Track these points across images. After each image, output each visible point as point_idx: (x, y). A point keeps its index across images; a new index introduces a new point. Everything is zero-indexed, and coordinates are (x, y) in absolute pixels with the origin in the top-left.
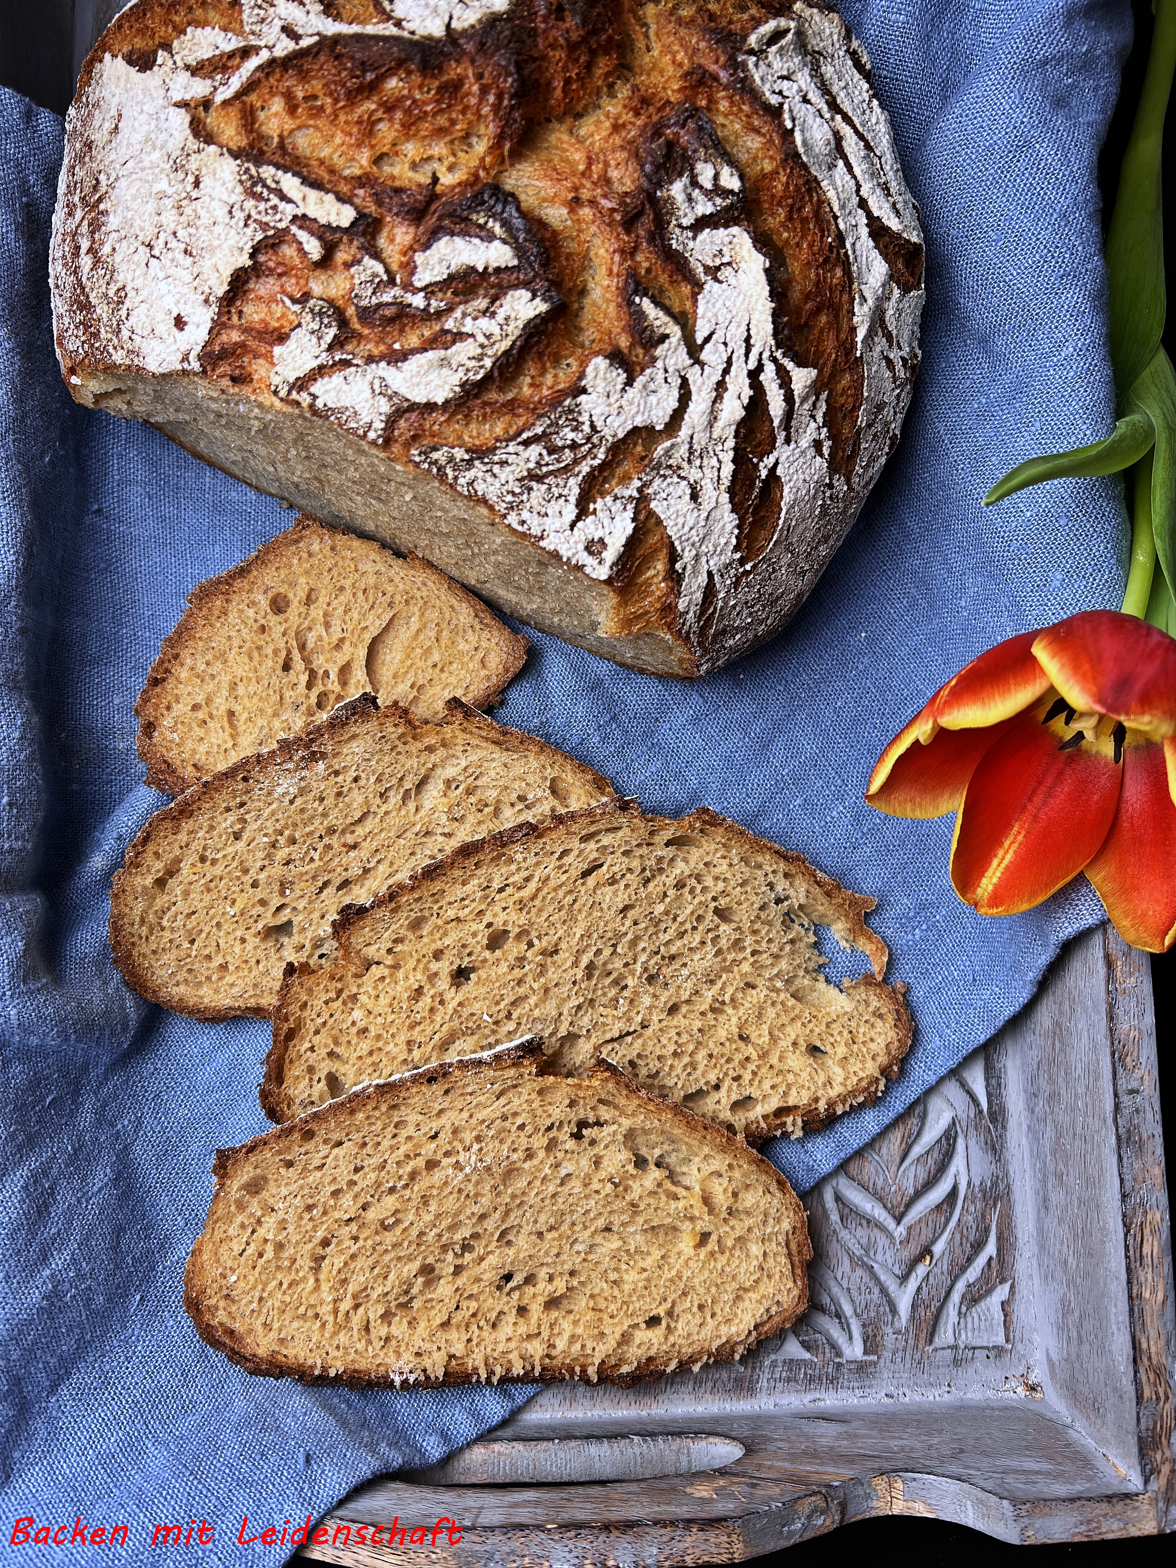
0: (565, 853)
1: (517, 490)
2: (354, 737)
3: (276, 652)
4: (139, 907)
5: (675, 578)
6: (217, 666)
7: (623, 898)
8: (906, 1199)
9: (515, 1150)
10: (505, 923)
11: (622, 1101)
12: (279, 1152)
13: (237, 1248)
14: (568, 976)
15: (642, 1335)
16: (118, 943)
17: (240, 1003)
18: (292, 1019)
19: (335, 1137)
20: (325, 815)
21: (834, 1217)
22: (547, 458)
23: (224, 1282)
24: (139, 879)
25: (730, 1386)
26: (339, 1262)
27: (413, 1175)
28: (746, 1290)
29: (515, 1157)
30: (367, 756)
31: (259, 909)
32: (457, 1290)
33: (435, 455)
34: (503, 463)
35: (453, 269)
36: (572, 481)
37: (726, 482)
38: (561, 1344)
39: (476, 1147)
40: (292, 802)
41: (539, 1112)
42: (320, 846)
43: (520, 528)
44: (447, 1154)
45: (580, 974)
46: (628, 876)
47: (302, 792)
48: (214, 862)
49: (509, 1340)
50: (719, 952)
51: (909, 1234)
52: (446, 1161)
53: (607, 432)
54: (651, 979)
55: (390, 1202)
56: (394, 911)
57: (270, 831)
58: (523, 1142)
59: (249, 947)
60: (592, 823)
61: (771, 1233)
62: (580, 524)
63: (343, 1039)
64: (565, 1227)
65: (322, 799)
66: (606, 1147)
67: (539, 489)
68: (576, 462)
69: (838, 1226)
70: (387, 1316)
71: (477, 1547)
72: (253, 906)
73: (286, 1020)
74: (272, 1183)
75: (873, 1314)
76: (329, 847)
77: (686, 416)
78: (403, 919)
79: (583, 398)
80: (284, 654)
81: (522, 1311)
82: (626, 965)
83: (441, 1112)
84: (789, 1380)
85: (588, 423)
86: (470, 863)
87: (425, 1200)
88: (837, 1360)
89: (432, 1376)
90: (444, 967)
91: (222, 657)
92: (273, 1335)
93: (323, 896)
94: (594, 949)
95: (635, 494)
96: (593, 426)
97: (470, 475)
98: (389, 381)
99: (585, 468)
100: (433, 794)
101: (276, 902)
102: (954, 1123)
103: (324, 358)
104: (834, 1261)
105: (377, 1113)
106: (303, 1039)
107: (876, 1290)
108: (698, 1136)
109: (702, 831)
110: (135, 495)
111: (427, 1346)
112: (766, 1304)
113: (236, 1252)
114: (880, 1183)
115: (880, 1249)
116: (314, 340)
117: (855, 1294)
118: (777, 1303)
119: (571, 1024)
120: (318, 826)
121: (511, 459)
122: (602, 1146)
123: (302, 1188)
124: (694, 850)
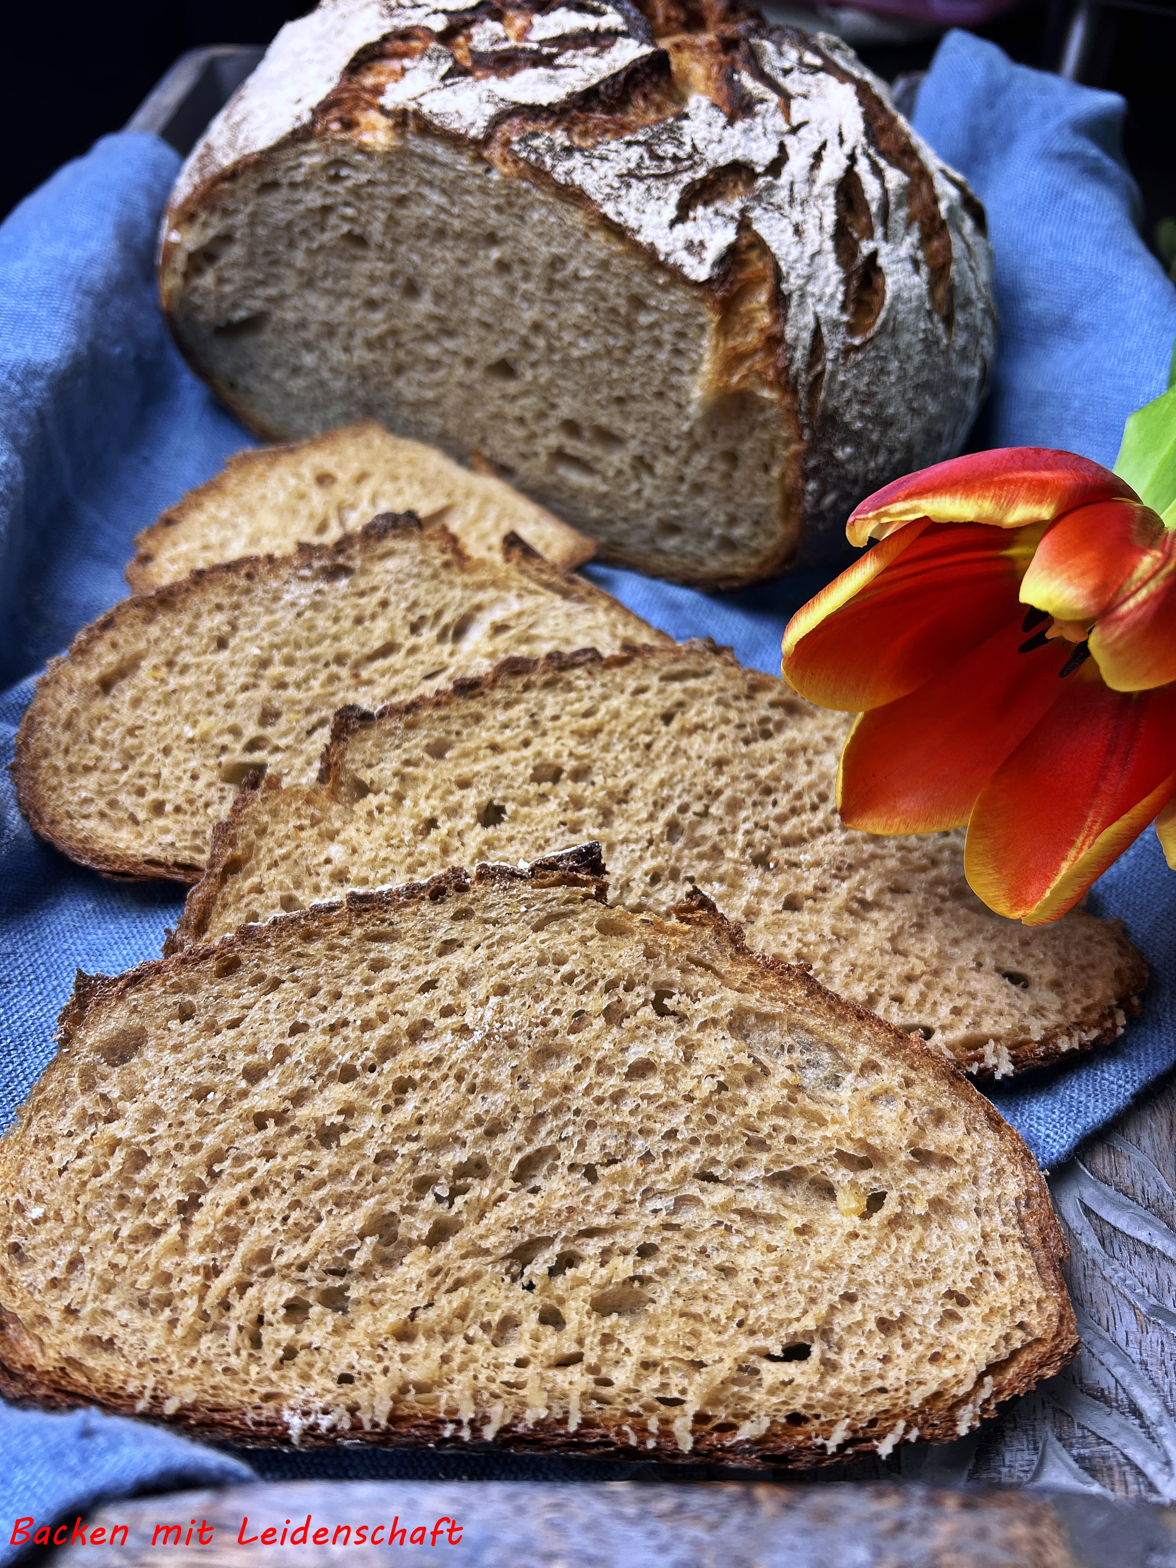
0: (638, 691)
1: (616, 185)
2: (390, 554)
3: (311, 516)
4: (71, 703)
5: (781, 301)
6: (242, 519)
7: (713, 750)
9: (557, 1012)
10: (558, 755)
11: (724, 966)
12: (177, 988)
13: (60, 1157)
14: (642, 831)
15: (777, 1371)
16: (26, 744)
17: (168, 856)
18: (240, 844)
19: (270, 971)
20: (336, 638)
21: (1089, 1242)
22: (647, 162)
23: (17, 1221)
26: (230, 1195)
27: (387, 1051)
28: (962, 1301)
29: (556, 1021)
30: (401, 576)
31: (227, 739)
32: (435, 1273)
33: (536, 143)
34: (603, 158)
35: (567, 30)
36: (672, 187)
37: (830, 230)
38: (621, 1377)
39: (494, 1000)
40: (299, 615)
41: (598, 956)
42: (323, 676)
43: (616, 219)
44: (446, 1012)
45: (659, 830)
46: (723, 727)
47: (316, 606)
48: (184, 671)
49: (521, 1363)
50: (849, 842)
52: (441, 1023)
53: (709, 156)
54: (759, 860)
55: (340, 1092)
56: (410, 726)
57: (265, 644)
58: (571, 1001)
59: (200, 784)
60: (677, 661)
61: (988, 1200)
62: (679, 227)
63: (308, 882)
64: (632, 1163)
65: (336, 620)
66: (703, 1026)
67: (638, 189)
68: (676, 172)
69: (1100, 1256)
70: (296, 1309)
72: (220, 733)
73: (233, 844)
74: (152, 1041)
76: (333, 679)
77: (786, 168)
78: (420, 739)
79: (685, 123)
81: (550, 1317)
82: (722, 832)
83: (447, 947)
85: (689, 144)
86: (519, 683)
87: (403, 1087)
89: (365, 1418)
90: (472, 798)
91: (251, 512)
92: (78, 1330)
93: (314, 736)
94: (678, 802)
95: (736, 215)
96: (694, 146)
97: (567, 165)
98: (498, 91)
99: (686, 178)
100: (477, 635)
101: (251, 731)
103: (435, 84)
104: (1105, 1312)
105: (345, 942)
106: (249, 873)
108: (849, 1027)
111: (365, 1364)
113: (57, 1164)
116: (430, 75)
117: (1157, 1372)
118: (1021, 1326)
119: (646, 894)
120: (326, 649)
121: (612, 156)
122: (696, 1025)
123: (199, 1056)
124: (807, 720)
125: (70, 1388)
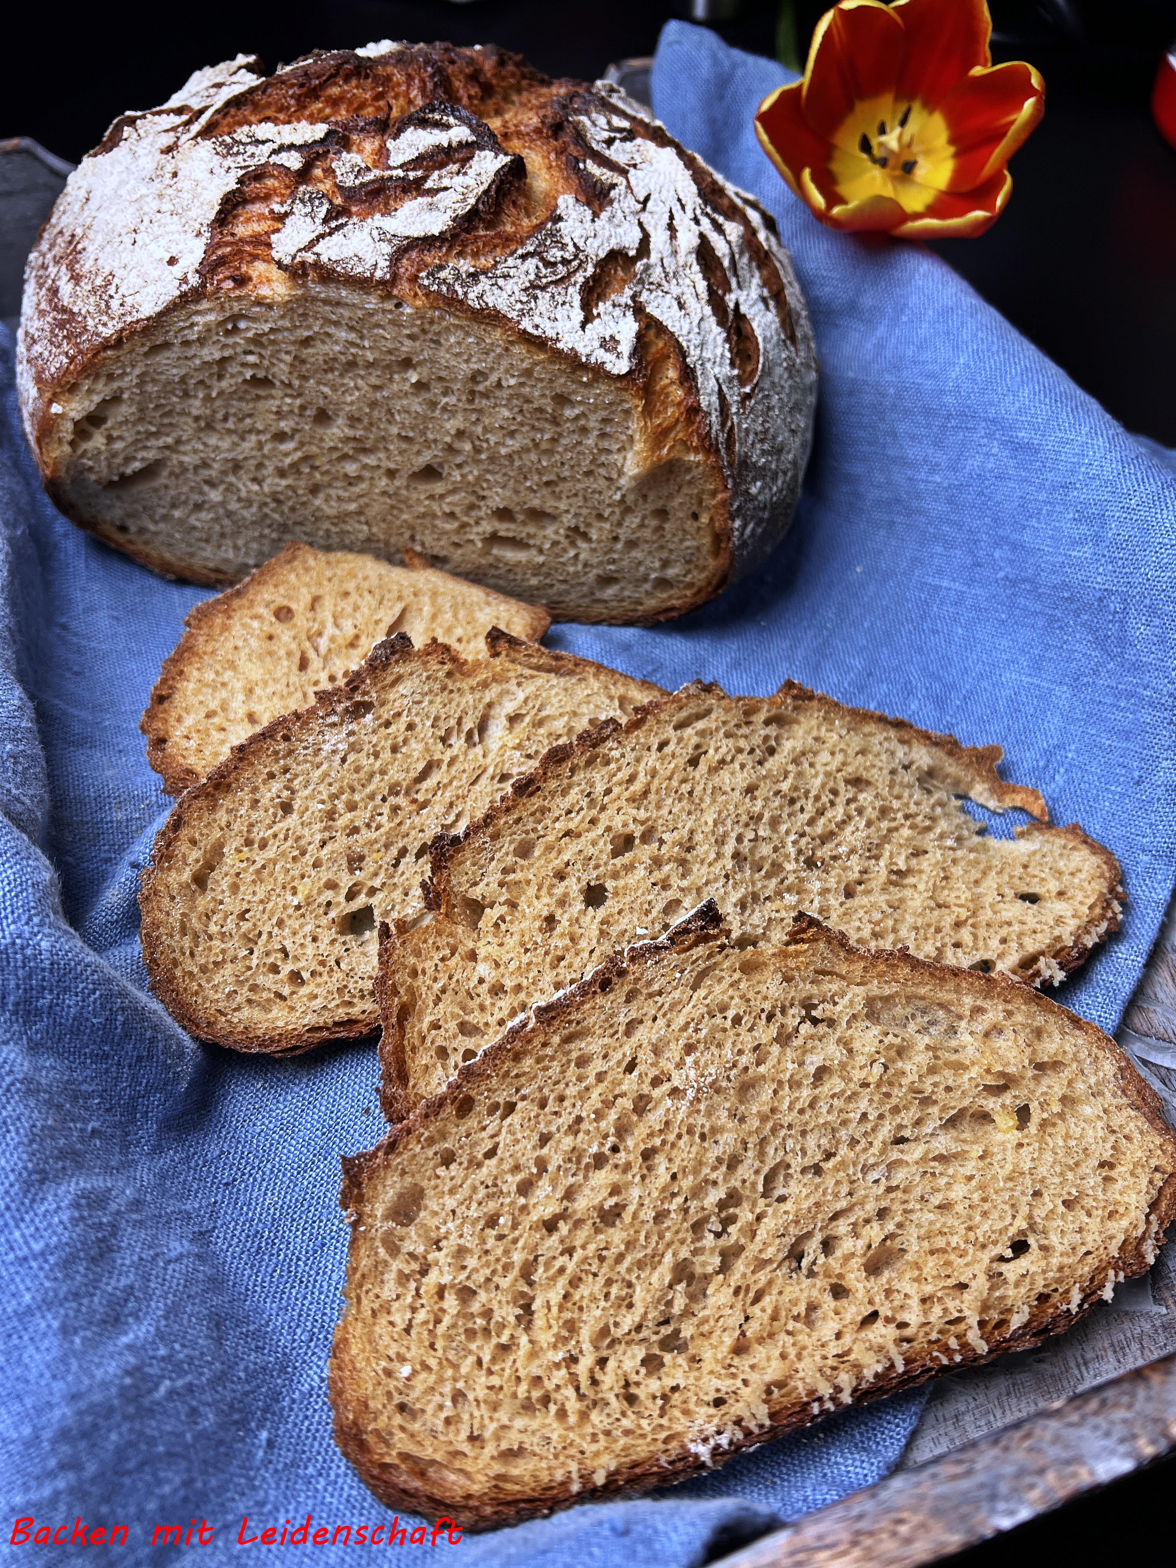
0: (662, 746)
1: (525, 299)
2: (399, 679)
3: (289, 654)
4: (177, 909)
5: (688, 375)
6: (228, 675)
7: (742, 779)
9: (740, 1052)
10: (625, 825)
11: (843, 969)
12: (431, 1141)
13: (400, 1318)
14: (716, 870)
16: (154, 961)
17: (327, 1018)
18: (402, 991)
19: (501, 1098)
20: (383, 772)
22: (544, 271)
23: (392, 1384)
24: (173, 874)
26: (555, 1296)
27: (622, 1130)
28: (1112, 1166)
29: (744, 1060)
30: (417, 697)
31: (328, 895)
32: (737, 1291)
33: (442, 275)
34: (506, 277)
35: (422, 150)
36: (571, 290)
37: (704, 296)
38: (913, 1316)
39: (689, 1059)
40: (344, 760)
41: (751, 995)
42: (386, 810)
43: (535, 333)
44: (656, 1082)
45: (729, 864)
46: (740, 756)
47: (353, 748)
48: (263, 845)
49: (838, 1336)
50: (869, 824)
52: (657, 1093)
53: (590, 251)
54: (810, 863)
55: (603, 1177)
56: (495, 837)
57: (325, 797)
58: (747, 1039)
59: (323, 946)
60: (681, 708)
61: (1098, 1084)
62: (589, 326)
63: (474, 1003)
64: (843, 1151)
65: (376, 755)
66: (849, 1023)
67: (544, 298)
68: (570, 275)
70: (652, 1364)
72: (320, 893)
73: (396, 993)
74: (430, 1193)
76: (395, 809)
77: (652, 246)
78: (507, 845)
79: (561, 225)
80: (298, 655)
81: (839, 1291)
82: (776, 849)
83: (631, 1027)
85: (571, 244)
86: (564, 769)
87: (648, 1155)
89: (752, 1425)
90: (573, 886)
91: (232, 665)
92: (490, 1449)
93: (401, 867)
94: (734, 835)
95: (630, 302)
96: (575, 245)
97: (478, 289)
98: (386, 228)
99: (580, 278)
100: (497, 730)
101: (346, 881)
103: (320, 229)
105: (549, 1051)
106: (421, 1013)
108: (950, 985)
109: (795, 708)
111: (725, 1385)
113: (401, 1325)
116: (308, 219)
118: (1157, 1169)
119: (743, 923)
120: (379, 784)
121: (512, 272)
122: (844, 1024)
123: (474, 1189)
124: (795, 727)
125: (509, 1498)
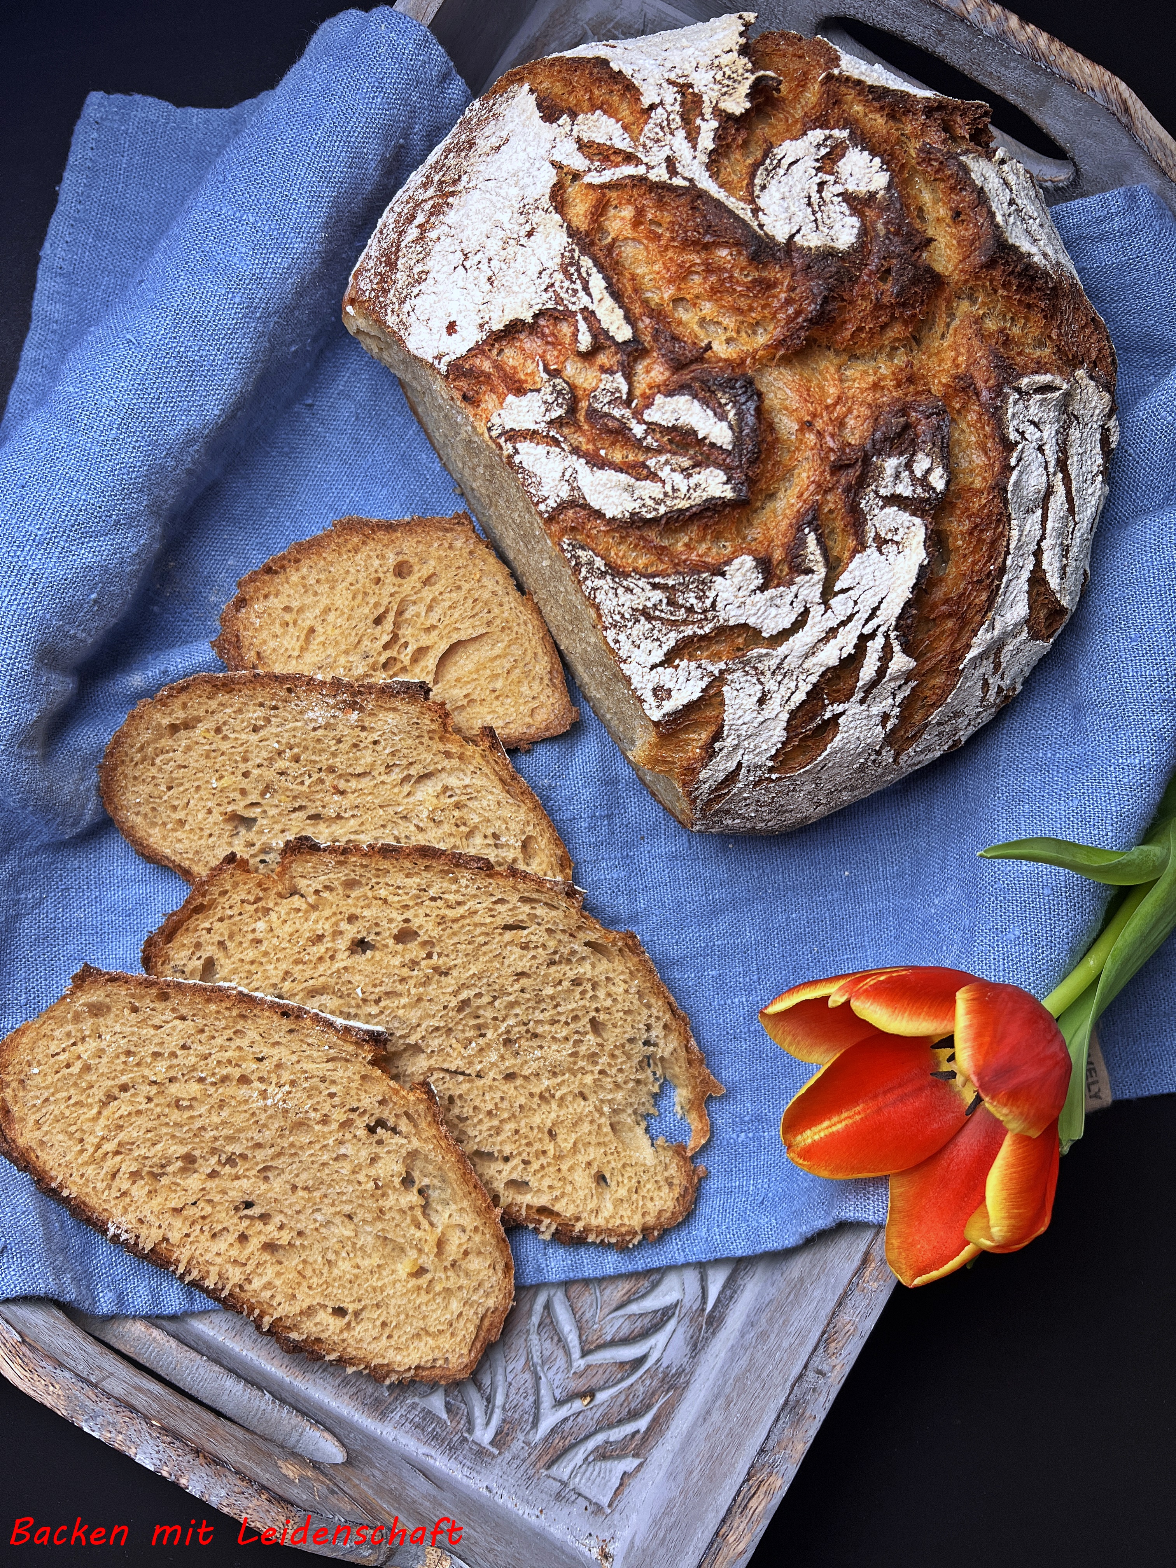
0: (501, 901)
1: (627, 616)
2: (395, 710)
3: (377, 605)
4: (147, 736)
5: (710, 752)
6: (324, 588)
7: (523, 965)
8: (602, 1341)
9: (315, 1110)
10: (420, 927)
11: (423, 1125)
13: (53, 1049)
14: (444, 999)
15: (324, 1317)
16: (112, 754)
17: (177, 859)
18: (208, 897)
19: (184, 1011)
20: (334, 755)
21: (535, 1319)
22: (664, 606)
23: (27, 1069)
24: (159, 715)
25: (368, 1401)
26: (125, 1110)
27: (225, 1079)
28: (428, 1333)
29: (312, 1115)
30: (395, 730)
31: (236, 795)
32: (203, 1189)
33: (580, 552)
34: (628, 590)
36: (673, 635)
37: (792, 705)
38: (257, 1283)
39: (287, 1088)
40: (314, 729)
41: (353, 1092)
42: (315, 776)
43: (612, 644)
44: (261, 1079)
45: (454, 1003)
46: (540, 950)
47: (327, 726)
48: (226, 738)
49: (219, 1254)
50: (574, 1054)
51: (586, 1370)
52: (256, 1084)
53: (722, 615)
54: (508, 1042)
55: (194, 1088)
56: (341, 863)
57: (284, 741)
58: (326, 1108)
59: (211, 819)
60: (537, 891)
61: (475, 1301)
62: (660, 669)
63: (238, 938)
64: (317, 1194)
65: (339, 741)
66: (389, 1152)
67: (644, 625)
68: (685, 622)
69: (533, 1329)
70: (135, 1176)
71: (88, 1403)
72: (234, 790)
73: (204, 895)
74: (112, 1015)
75: (516, 1416)
76: (321, 781)
77: (791, 639)
78: (343, 874)
79: (719, 579)
80: (382, 610)
81: (243, 1238)
82: (495, 1019)
83: (277, 1044)
84: (417, 1426)
85: (711, 599)
86: (423, 863)
87: (222, 1104)
88: (466, 1435)
89: (141, 1245)
90: (351, 932)
91: (333, 583)
92: (38, 1134)
93: (293, 816)
94: (477, 990)
95: (716, 673)
96: (714, 604)
97: (599, 583)
98: (579, 477)
99: (689, 631)
100: (427, 791)
101: (254, 797)
102: (676, 1305)
103: (542, 427)
104: (513, 1354)
105: (227, 1014)
106: (207, 917)
107: (531, 1399)
108: (466, 1189)
109: (620, 950)
110: (346, 410)
111: (152, 1219)
112: (437, 1354)
113: (51, 1052)
114: (588, 1315)
115: (555, 1368)
116: (543, 409)
117: (513, 1390)
118: (446, 1359)
119: (423, 1038)
120: (324, 760)
121: (636, 590)
122: (385, 1150)
123: (133, 1034)
124: (605, 961)
